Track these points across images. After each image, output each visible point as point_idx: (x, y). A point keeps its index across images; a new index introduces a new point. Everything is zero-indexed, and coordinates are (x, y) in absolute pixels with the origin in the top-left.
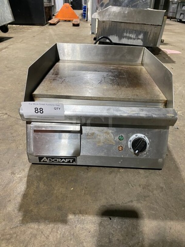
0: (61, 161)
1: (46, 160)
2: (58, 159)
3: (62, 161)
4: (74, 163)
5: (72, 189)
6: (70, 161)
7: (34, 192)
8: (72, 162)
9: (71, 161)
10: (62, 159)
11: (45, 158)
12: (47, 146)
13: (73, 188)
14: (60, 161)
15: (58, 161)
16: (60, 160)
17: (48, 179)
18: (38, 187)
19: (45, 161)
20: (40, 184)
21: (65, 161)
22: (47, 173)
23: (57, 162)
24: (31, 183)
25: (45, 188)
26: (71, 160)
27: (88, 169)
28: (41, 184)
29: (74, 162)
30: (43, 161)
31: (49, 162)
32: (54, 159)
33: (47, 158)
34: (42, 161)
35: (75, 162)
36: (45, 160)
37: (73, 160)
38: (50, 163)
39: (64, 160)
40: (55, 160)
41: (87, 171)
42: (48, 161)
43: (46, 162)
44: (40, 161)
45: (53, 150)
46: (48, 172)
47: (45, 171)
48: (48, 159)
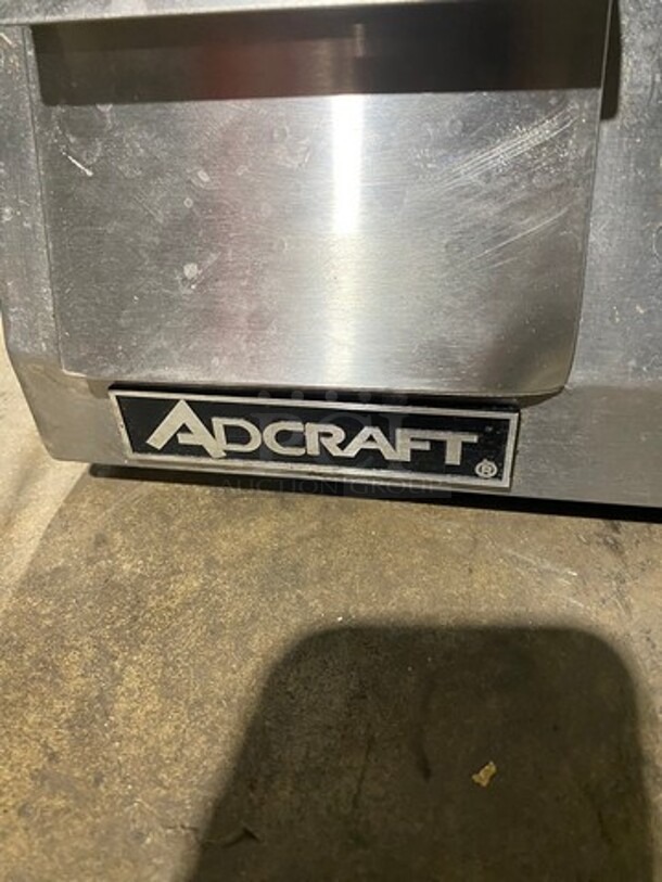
0: (342, 446)
1: (198, 435)
2: (312, 431)
3: (351, 451)
4: (485, 477)
5: (483, 777)
6: (439, 446)
7: (40, 777)
8: (466, 468)
9: (453, 456)
10: (351, 424)
11: (182, 414)
12: (190, 270)
13: (491, 768)
14: (337, 452)
15: (313, 448)
16: (339, 434)
17: (215, 632)
18: (89, 718)
19: (183, 439)
20: (118, 680)
21: (389, 454)
22: (210, 562)
23: (307, 459)
24: (37, 661)
25: (168, 729)
26: (454, 445)
27: (616, 548)
28: (132, 679)
29: (486, 467)
30: (173, 446)
31: (230, 455)
32: (271, 430)
33: (205, 413)
34: (158, 438)
35: (500, 462)
36: (184, 429)
37: (474, 439)
38: (239, 466)
39: (381, 443)
40: (283, 437)
41: (609, 560)
42: (217, 445)
43: (199, 451)
44: (139, 444)
45: (259, 322)
46: (224, 548)
47: (191, 541)
48: (218, 423)
